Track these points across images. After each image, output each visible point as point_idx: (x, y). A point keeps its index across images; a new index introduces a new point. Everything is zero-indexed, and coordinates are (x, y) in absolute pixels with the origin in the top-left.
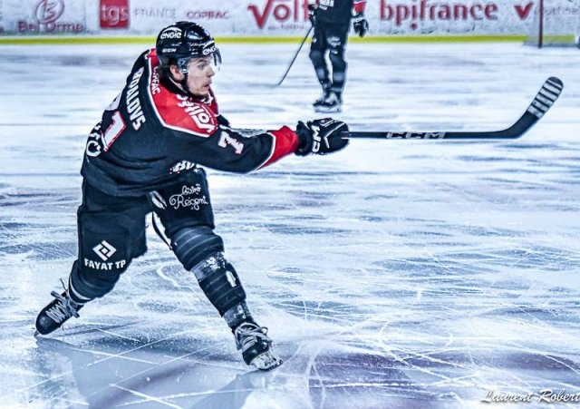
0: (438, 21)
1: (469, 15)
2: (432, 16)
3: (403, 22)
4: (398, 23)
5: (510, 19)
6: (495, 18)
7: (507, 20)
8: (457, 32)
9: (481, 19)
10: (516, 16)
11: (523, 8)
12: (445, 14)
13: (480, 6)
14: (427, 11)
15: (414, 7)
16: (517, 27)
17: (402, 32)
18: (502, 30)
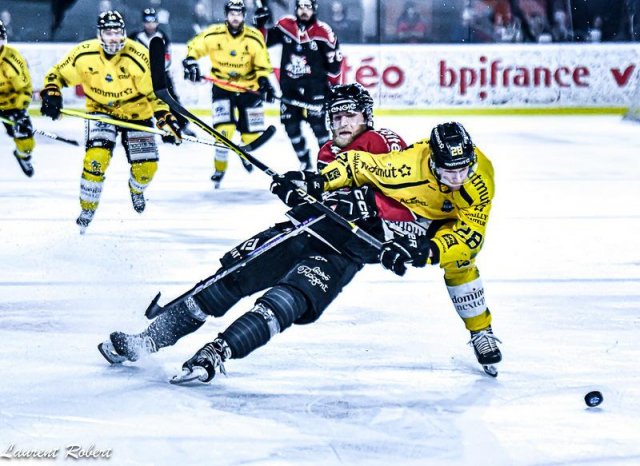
0: (513, 88)
1: (553, 80)
2: (505, 82)
3: (469, 90)
4: (463, 91)
5: (605, 87)
6: (586, 85)
7: (600, 87)
8: (537, 102)
9: (568, 86)
10: (613, 82)
11: (622, 71)
12: (521, 80)
13: (567, 71)
14: (499, 75)
15: (483, 71)
16: (614, 97)
17: (468, 102)
18: (595, 100)
